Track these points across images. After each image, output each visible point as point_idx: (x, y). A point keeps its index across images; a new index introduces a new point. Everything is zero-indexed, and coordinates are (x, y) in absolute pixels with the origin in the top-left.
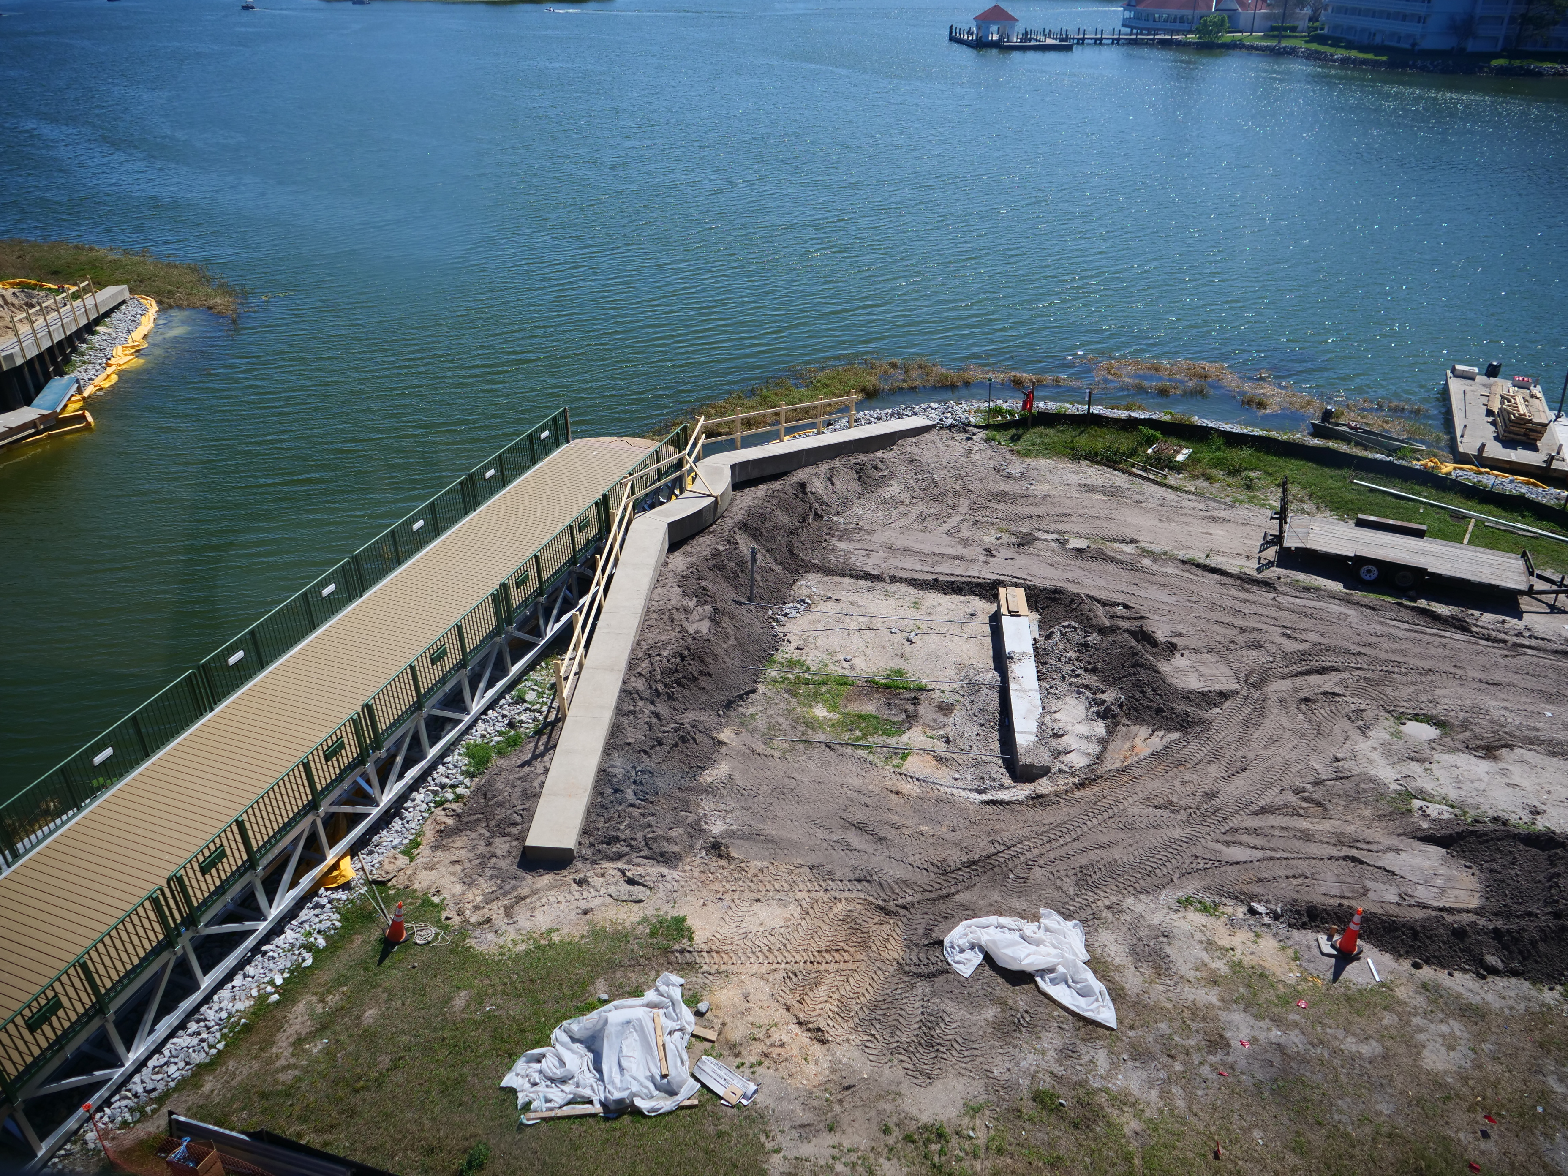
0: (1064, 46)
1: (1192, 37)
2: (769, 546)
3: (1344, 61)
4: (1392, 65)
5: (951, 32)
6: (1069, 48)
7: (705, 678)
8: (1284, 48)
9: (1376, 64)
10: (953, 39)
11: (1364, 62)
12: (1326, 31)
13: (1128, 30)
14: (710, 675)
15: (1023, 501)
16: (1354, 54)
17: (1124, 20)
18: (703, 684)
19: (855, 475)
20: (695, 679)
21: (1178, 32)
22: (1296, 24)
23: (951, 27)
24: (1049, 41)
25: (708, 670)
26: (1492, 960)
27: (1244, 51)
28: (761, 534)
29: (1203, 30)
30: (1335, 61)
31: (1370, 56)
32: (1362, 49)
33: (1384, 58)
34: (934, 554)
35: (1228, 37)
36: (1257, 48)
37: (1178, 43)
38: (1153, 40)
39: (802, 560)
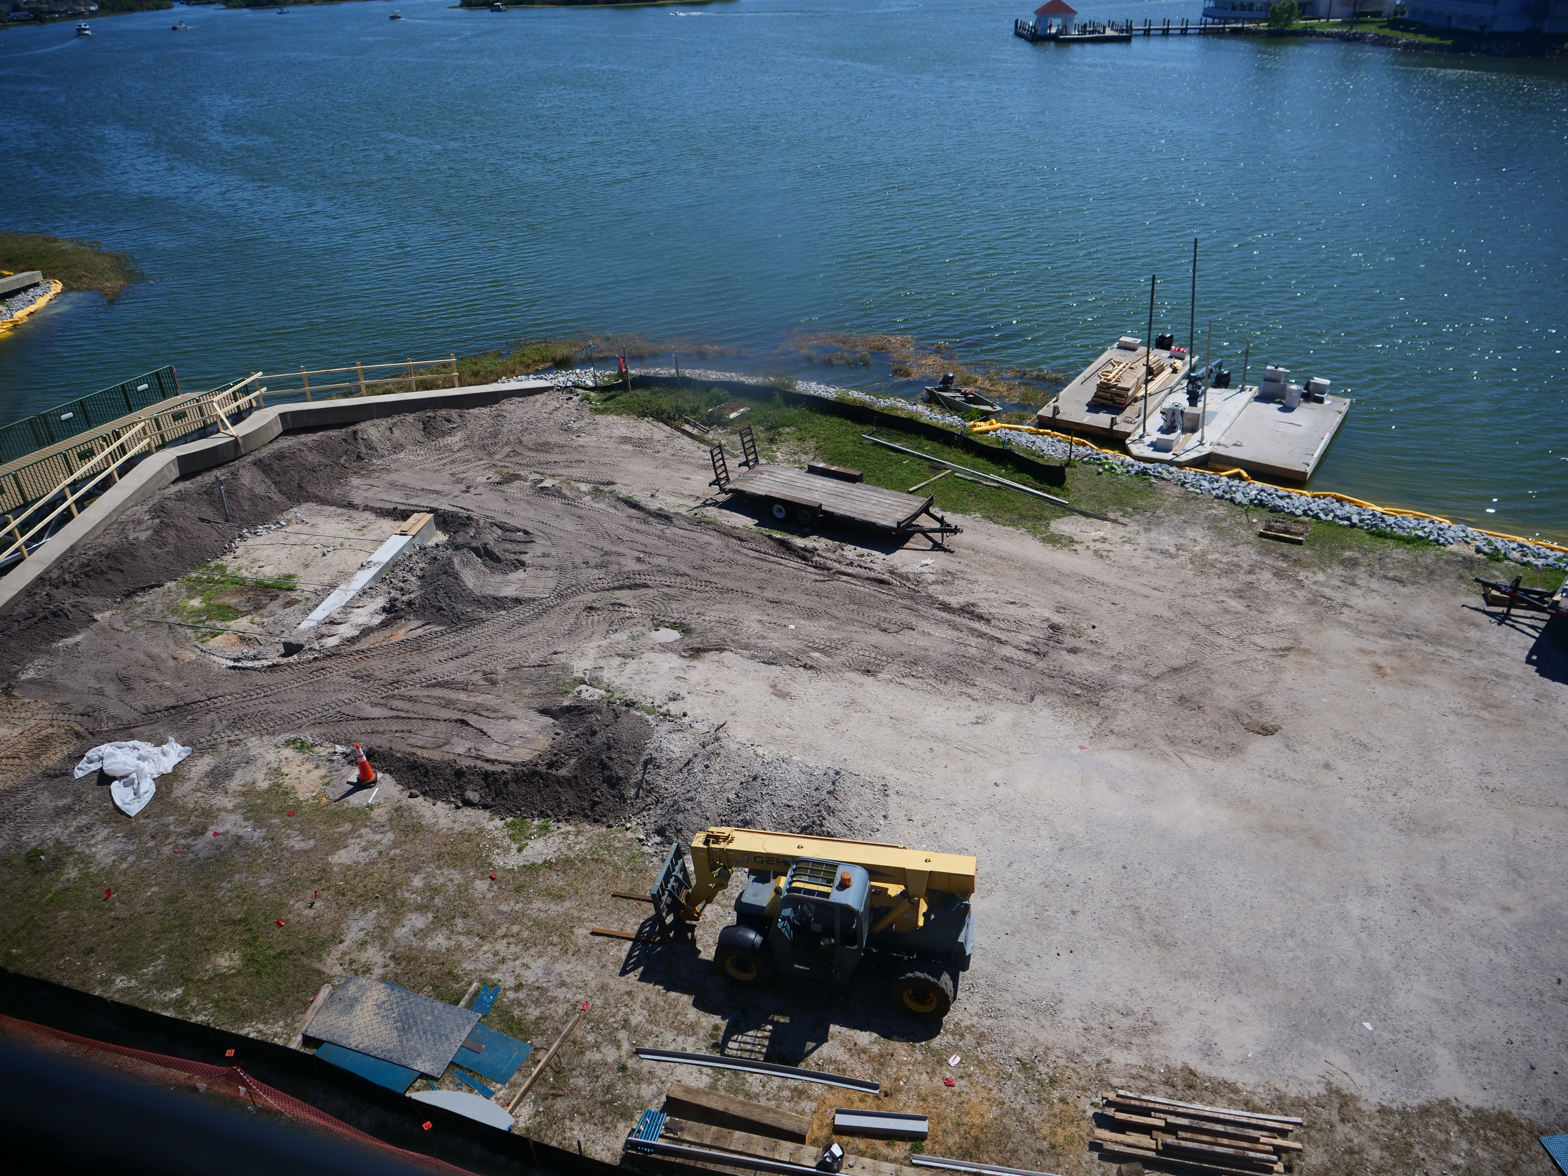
0: (1124, 37)
1: (1263, 26)
2: (277, 479)
3: (1407, 46)
4: (1454, 49)
5: (1016, 27)
6: (1127, 40)
7: (115, 573)
8: (1354, 34)
9: (1439, 48)
10: (1018, 34)
11: (1428, 46)
12: (1406, 15)
13: (1210, 20)
14: (122, 571)
15: (556, 450)
16: (1422, 39)
17: (1205, 9)
18: (110, 577)
19: (421, 426)
20: (103, 573)
21: (1250, 21)
22: (1380, 9)
23: (1016, 22)
24: (1109, 32)
25: (120, 567)
26: (472, 795)
27: (1314, 38)
28: (271, 469)
29: (1273, 16)
30: (1398, 46)
31: (1435, 40)
32: (1430, 33)
33: (1449, 42)
34: (423, 490)
35: (1299, 24)
36: (1328, 35)
37: (1249, 32)
38: (1224, 29)
39: (307, 492)
